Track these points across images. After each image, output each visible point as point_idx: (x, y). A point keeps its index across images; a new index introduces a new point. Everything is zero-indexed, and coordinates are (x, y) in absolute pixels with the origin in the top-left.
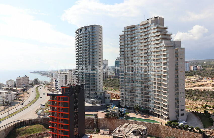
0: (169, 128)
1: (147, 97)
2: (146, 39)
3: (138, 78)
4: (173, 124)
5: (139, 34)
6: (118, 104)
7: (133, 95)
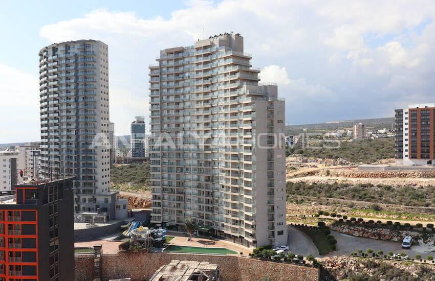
0: (257, 262)
1: (210, 202)
2: (209, 80)
3: (191, 162)
4: (264, 253)
5: (194, 69)
6: (146, 220)
7: (181, 198)
